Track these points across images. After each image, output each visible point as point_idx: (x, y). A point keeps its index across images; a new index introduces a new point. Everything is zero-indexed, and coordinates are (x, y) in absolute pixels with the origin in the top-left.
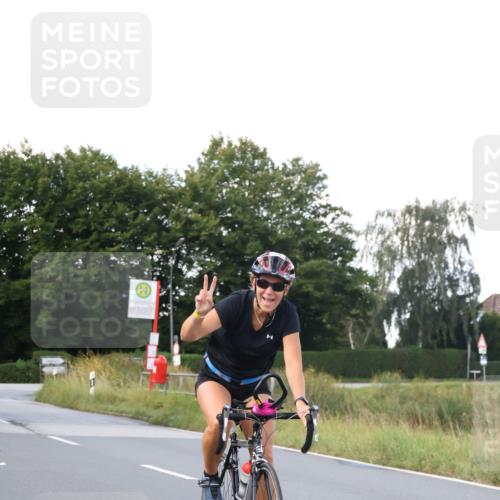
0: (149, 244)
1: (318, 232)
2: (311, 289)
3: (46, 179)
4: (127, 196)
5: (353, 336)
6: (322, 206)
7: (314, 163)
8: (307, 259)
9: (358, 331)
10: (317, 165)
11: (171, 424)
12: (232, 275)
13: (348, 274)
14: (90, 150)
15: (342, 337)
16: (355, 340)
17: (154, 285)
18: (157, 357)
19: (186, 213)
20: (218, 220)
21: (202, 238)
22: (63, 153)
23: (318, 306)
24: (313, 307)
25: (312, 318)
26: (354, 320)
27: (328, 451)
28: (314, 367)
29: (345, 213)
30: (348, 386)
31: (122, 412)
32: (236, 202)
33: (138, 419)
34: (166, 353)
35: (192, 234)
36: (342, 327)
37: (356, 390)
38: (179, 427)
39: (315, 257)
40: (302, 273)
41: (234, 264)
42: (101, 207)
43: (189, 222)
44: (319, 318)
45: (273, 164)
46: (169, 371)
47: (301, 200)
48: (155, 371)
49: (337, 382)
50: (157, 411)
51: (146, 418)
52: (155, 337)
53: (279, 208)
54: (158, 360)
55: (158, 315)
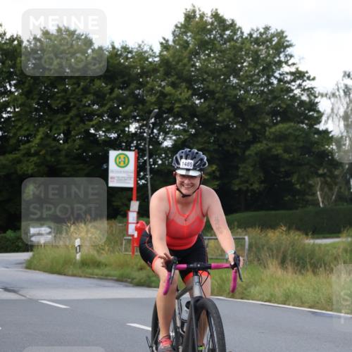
0: (125, 117)
1: (286, 97)
2: (280, 151)
5: (321, 195)
7: (279, 30)
8: (277, 123)
9: (326, 189)
10: (282, 32)
11: (153, 284)
12: (205, 143)
13: (316, 136)
15: (311, 195)
16: (323, 198)
17: (131, 155)
18: (137, 223)
19: (160, 86)
20: (190, 92)
21: (176, 110)
23: (287, 168)
24: (283, 169)
25: (282, 180)
26: (322, 179)
27: (302, 304)
28: (285, 226)
29: (308, 78)
30: (319, 241)
31: (107, 276)
32: (206, 73)
33: (122, 281)
34: (146, 219)
35: (166, 106)
36: (311, 187)
37: (326, 245)
39: (282, 121)
40: (272, 137)
41: (208, 132)
43: (163, 95)
44: (290, 179)
45: (242, 33)
47: (268, 69)
48: (136, 235)
49: (307, 239)
50: (141, 272)
51: (129, 280)
52: (135, 205)
53: (247, 76)
54: (139, 225)
55: (137, 183)
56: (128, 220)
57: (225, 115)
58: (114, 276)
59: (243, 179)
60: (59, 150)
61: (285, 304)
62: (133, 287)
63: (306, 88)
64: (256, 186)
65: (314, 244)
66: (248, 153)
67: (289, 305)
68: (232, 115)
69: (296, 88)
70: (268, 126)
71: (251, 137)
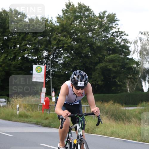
1: (114, 43)
2: (111, 67)
5: (129, 87)
6: (116, 32)
8: (110, 54)
9: (131, 85)
11: (52, 126)
15: (125, 87)
16: (130, 89)
17: (43, 67)
18: (45, 98)
20: (71, 40)
21: (65, 47)
23: (114, 75)
24: (112, 75)
25: (111, 80)
26: (130, 80)
27: (119, 137)
28: (113, 101)
29: (125, 35)
30: (127, 108)
31: (30, 122)
33: (37, 124)
34: (49, 96)
36: (125, 83)
37: (131, 110)
38: (55, 128)
39: (113, 53)
40: (107, 60)
41: (79, 58)
44: (115, 80)
45: (94, 13)
46: (50, 103)
47: (107, 29)
48: (44, 104)
49: (122, 107)
50: (46, 120)
51: (41, 124)
52: (44, 90)
53: (97, 33)
54: (46, 99)
55: (45, 80)
57: (86, 50)
58: (34, 122)
59: (94, 79)
60: (11, 65)
61: (111, 136)
62: (42, 127)
63: (124, 39)
64: (100, 83)
65: (125, 109)
66: (96, 67)
67: (113, 137)
68: (89, 50)
69: (119, 39)
70: (105, 55)
71: (98, 61)
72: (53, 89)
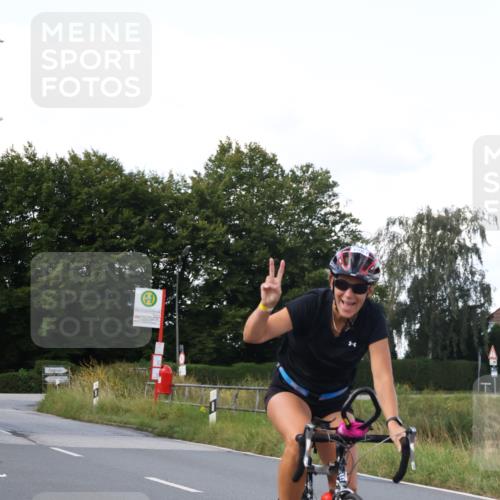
0: (154, 251)
1: (327, 240)
3: (50, 184)
4: (133, 202)
6: (334, 214)
7: (324, 169)
10: (327, 172)
11: (176, 435)
12: (238, 284)
14: (95, 155)
17: (159, 293)
18: (162, 367)
19: (193, 220)
20: (225, 228)
21: (210, 246)
22: (67, 158)
29: (353, 221)
31: (125, 423)
32: (243, 210)
33: (142, 430)
35: (198, 242)
38: (184, 439)
40: (311, 282)
41: (242, 273)
42: (106, 213)
43: (196, 229)
45: (283, 171)
46: (174, 381)
47: (311, 207)
48: (160, 380)
50: (162, 422)
51: (150, 429)
52: (160, 347)
53: (287, 216)
54: (163, 370)
55: (163, 324)
56: (152, 363)
58: (133, 424)
62: (154, 436)
69: (339, 231)
70: (306, 269)
72: (182, 347)
